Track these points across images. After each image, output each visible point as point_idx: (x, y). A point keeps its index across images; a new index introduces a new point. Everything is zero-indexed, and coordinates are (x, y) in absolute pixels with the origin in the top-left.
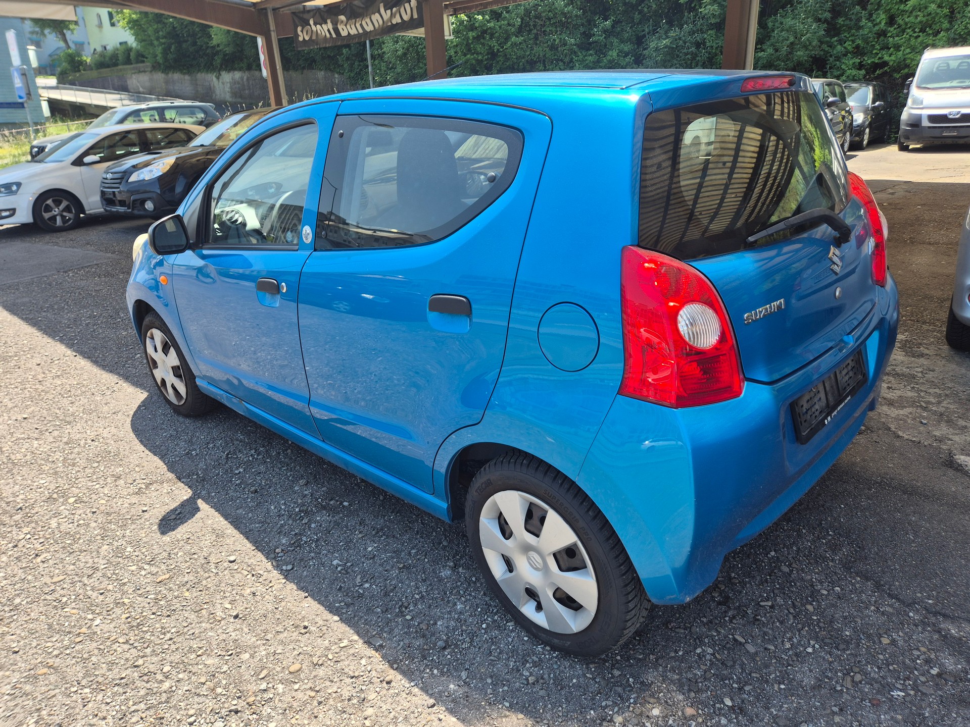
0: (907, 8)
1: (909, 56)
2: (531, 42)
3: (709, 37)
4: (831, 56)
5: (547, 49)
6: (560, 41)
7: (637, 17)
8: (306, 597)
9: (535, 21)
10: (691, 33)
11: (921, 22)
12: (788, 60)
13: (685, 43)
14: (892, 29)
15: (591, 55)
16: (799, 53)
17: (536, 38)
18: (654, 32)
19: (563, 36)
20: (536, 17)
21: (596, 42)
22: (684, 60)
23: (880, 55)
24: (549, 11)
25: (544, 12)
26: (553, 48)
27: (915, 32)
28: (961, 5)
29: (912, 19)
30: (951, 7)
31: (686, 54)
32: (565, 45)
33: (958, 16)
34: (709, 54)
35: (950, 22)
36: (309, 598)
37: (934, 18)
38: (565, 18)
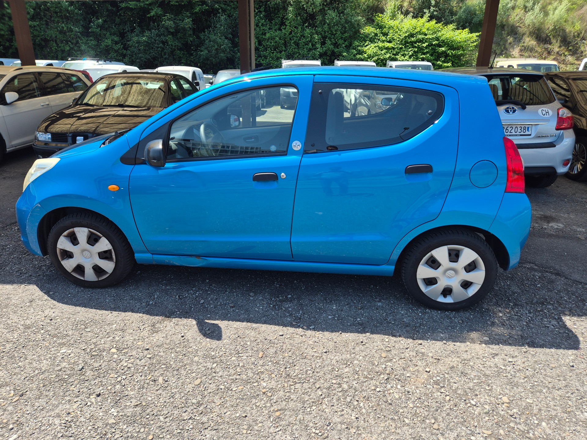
0: (266, 37)
1: (272, 62)
2: (44, 26)
3: (169, 39)
4: (236, 58)
5: (58, 33)
6: (67, 29)
7: (118, 20)
8: (341, 333)
9: (45, 13)
10: (157, 35)
11: (273, 45)
12: (216, 57)
13: (155, 41)
14: (261, 47)
15: (91, 40)
16: (221, 55)
17: (47, 24)
18: (132, 31)
19: (69, 26)
20: (45, 10)
21: (93, 32)
22: (157, 51)
23: (258, 60)
24: (56, 8)
25: (52, 7)
26: (62, 32)
27: (272, 50)
28: (289, 39)
29: (269, 43)
30: (285, 40)
31: (158, 48)
32: (72, 31)
33: (288, 45)
34: (171, 49)
35: (285, 47)
36: (343, 333)
37: (278, 44)
38: (69, 14)
